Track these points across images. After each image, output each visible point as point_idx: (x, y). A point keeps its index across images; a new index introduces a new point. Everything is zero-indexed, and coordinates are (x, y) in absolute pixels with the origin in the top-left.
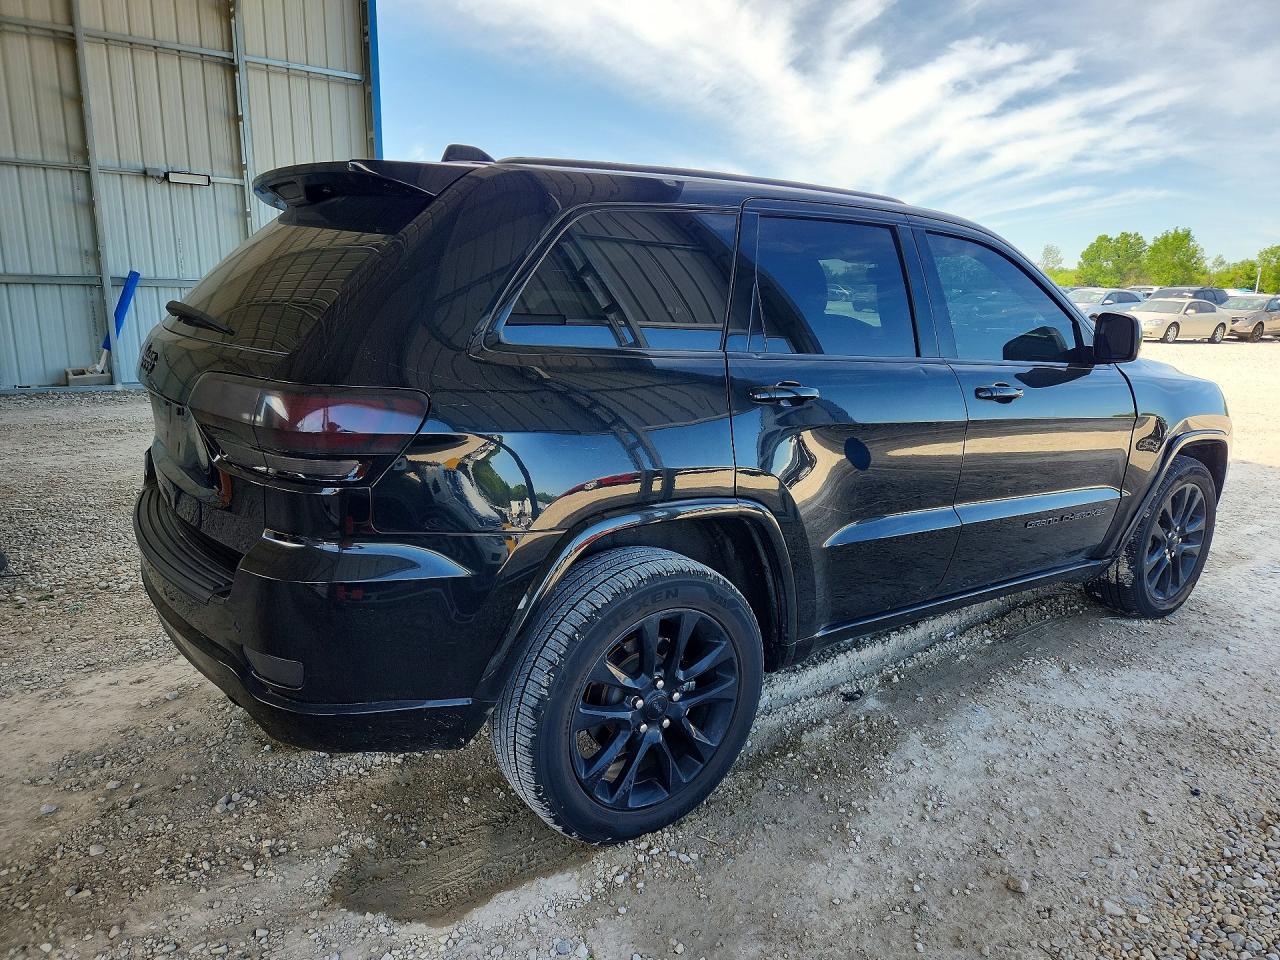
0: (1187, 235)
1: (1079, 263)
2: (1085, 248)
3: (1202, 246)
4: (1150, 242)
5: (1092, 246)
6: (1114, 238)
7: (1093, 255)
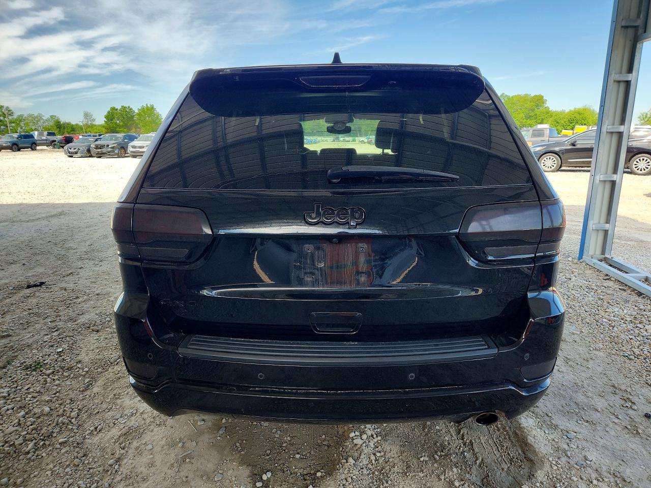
0: (152, 108)
1: (105, 121)
2: (106, 113)
3: (160, 113)
4: (136, 111)
5: (109, 112)
6: (119, 108)
7: (111, 116)
